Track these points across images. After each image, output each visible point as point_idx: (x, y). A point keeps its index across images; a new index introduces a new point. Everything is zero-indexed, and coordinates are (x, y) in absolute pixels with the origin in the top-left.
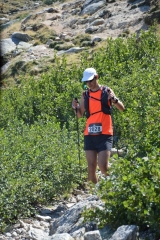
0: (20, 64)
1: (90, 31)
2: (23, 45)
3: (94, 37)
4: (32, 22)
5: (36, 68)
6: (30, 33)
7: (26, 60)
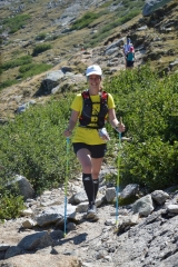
0: (66, 85)
1: (109, 65)
2: (69, 74)
3: (112, 69)
4: (74, 60)
5: (76, 88)
6: (73, 67)
7: (70, 83)
